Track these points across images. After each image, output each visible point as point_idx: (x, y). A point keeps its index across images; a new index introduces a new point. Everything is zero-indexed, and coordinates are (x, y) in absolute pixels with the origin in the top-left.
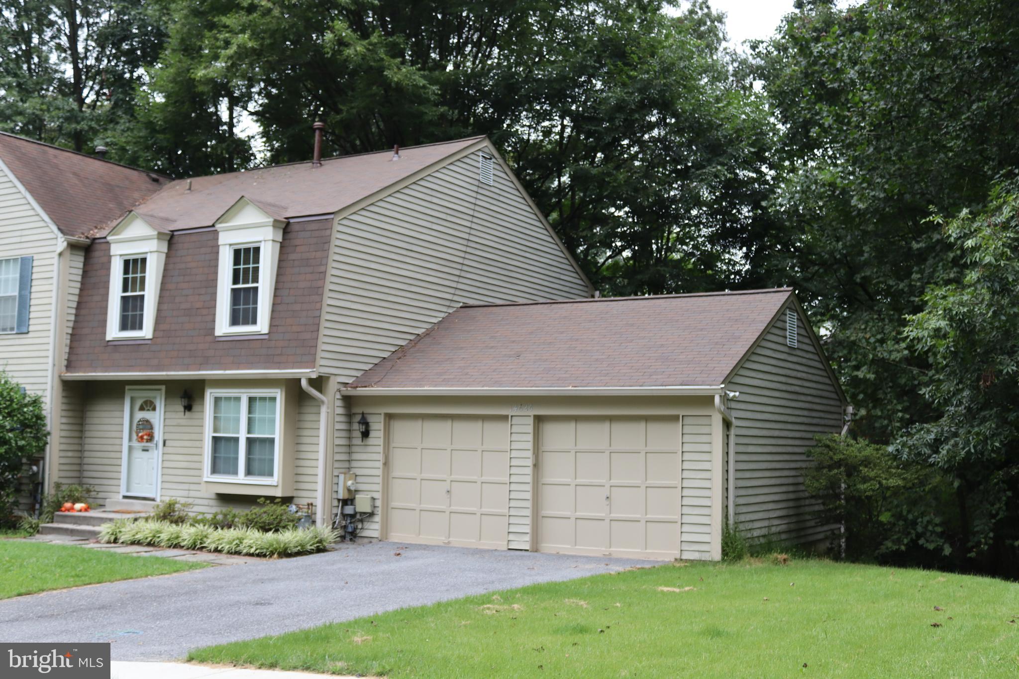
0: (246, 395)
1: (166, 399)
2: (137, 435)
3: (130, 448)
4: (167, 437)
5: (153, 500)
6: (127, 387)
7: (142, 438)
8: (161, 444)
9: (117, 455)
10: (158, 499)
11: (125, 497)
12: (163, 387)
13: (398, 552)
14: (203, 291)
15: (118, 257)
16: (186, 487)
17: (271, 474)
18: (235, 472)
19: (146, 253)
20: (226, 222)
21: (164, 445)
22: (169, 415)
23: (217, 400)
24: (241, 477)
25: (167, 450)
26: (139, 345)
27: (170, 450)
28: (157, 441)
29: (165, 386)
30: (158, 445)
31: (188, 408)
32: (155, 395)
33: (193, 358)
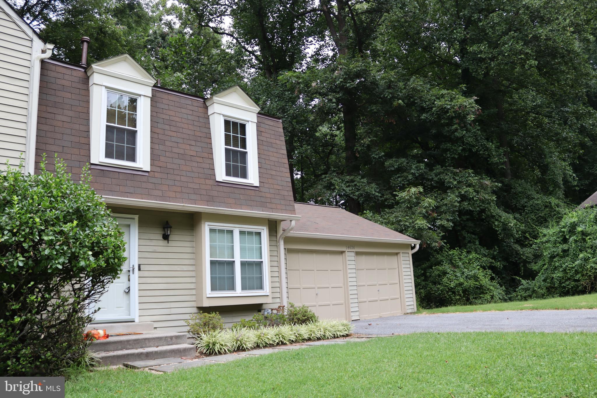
0: (238, 229)
1: (140, 226)
4: (143, 261)
5: (132, 321)
8: (136, 268)
10: (137, 320)
12: (136, 217)
13: (370, 324)
14: (193, 143)
17: (261, 287)
18: (232, 287)
20: (220, 98)
21: (139, 269)
22: (143, 242)
23: (212, 231)
24: (239, 291)
25: (143, 274)
26: (134, 174)
27: (146, 274)
28: (133, 266)
29: (138, 216)
30: (133, 269)
31: (166, 237)
32: (128, 223)
33: (198, 195)
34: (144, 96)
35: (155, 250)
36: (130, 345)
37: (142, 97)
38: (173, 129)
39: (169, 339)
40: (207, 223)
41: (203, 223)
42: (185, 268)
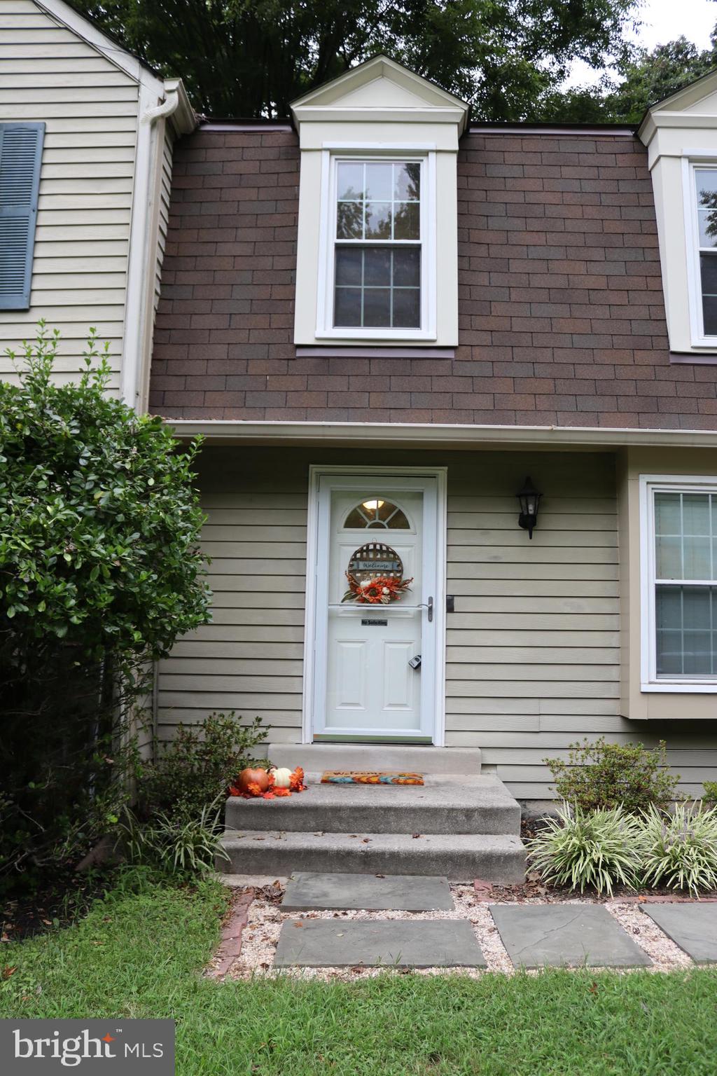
1: (450, 497)
2: (354, 586)
3: (331, 617)
4: (461, 588)
5: (427, 743)
6: (314, 469)
7: (374, 591)
8: (441, 606)
9: (289, 634)
10: (439, 741)
11: (318, 740)
12: (442, 472)
14: (598, 254)
15: (327, 154)
16: (531, 707)
19: (426, 153)
20: (677, 110)
21: (450, 609)
22: (460, 537)
25: (458, 621)
26: (412, 359)
27: (468, 621)
28: (431, 600)
29: (446, 468)
30: (430, 609)
31: (528, 524)
32: (418, 488)
33: (607, 399)
34: (438, 152)
35: (495, 557)
36: (341, 819)
37: (432, 156)
38: (535, 225)
39: (462, 818)
40: (644, 479)
41: (630, 476)
42: (587, 606)
